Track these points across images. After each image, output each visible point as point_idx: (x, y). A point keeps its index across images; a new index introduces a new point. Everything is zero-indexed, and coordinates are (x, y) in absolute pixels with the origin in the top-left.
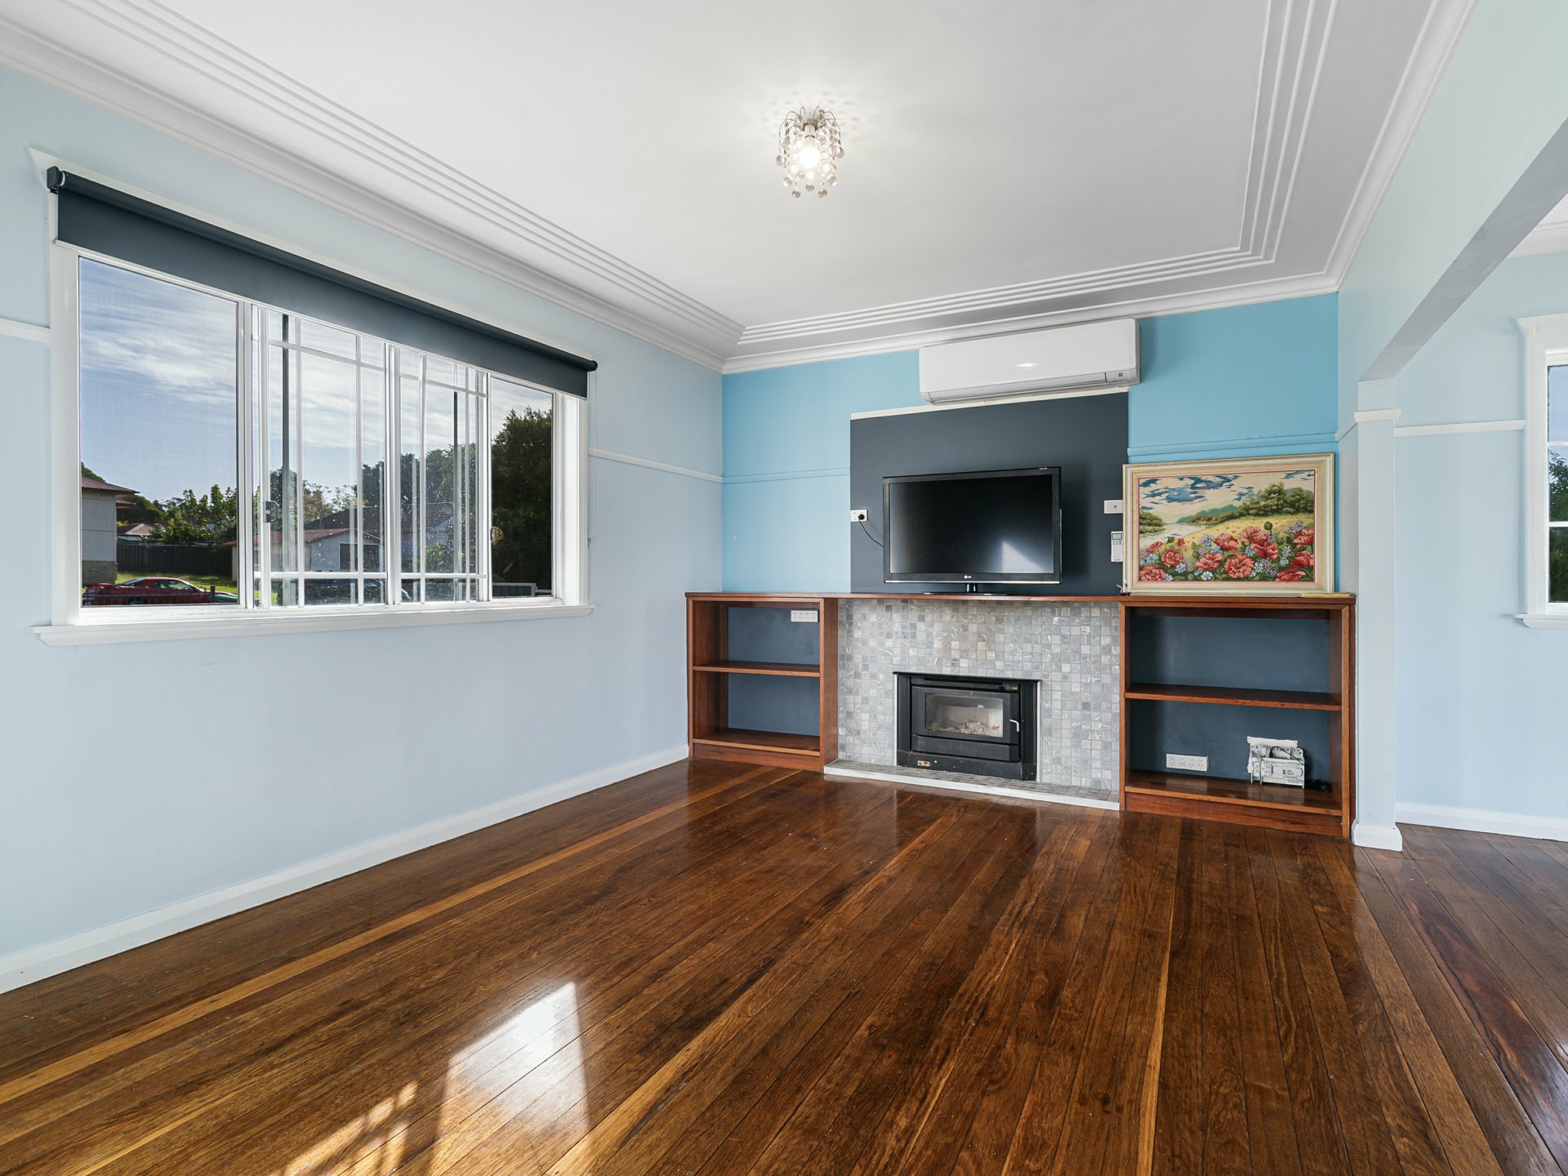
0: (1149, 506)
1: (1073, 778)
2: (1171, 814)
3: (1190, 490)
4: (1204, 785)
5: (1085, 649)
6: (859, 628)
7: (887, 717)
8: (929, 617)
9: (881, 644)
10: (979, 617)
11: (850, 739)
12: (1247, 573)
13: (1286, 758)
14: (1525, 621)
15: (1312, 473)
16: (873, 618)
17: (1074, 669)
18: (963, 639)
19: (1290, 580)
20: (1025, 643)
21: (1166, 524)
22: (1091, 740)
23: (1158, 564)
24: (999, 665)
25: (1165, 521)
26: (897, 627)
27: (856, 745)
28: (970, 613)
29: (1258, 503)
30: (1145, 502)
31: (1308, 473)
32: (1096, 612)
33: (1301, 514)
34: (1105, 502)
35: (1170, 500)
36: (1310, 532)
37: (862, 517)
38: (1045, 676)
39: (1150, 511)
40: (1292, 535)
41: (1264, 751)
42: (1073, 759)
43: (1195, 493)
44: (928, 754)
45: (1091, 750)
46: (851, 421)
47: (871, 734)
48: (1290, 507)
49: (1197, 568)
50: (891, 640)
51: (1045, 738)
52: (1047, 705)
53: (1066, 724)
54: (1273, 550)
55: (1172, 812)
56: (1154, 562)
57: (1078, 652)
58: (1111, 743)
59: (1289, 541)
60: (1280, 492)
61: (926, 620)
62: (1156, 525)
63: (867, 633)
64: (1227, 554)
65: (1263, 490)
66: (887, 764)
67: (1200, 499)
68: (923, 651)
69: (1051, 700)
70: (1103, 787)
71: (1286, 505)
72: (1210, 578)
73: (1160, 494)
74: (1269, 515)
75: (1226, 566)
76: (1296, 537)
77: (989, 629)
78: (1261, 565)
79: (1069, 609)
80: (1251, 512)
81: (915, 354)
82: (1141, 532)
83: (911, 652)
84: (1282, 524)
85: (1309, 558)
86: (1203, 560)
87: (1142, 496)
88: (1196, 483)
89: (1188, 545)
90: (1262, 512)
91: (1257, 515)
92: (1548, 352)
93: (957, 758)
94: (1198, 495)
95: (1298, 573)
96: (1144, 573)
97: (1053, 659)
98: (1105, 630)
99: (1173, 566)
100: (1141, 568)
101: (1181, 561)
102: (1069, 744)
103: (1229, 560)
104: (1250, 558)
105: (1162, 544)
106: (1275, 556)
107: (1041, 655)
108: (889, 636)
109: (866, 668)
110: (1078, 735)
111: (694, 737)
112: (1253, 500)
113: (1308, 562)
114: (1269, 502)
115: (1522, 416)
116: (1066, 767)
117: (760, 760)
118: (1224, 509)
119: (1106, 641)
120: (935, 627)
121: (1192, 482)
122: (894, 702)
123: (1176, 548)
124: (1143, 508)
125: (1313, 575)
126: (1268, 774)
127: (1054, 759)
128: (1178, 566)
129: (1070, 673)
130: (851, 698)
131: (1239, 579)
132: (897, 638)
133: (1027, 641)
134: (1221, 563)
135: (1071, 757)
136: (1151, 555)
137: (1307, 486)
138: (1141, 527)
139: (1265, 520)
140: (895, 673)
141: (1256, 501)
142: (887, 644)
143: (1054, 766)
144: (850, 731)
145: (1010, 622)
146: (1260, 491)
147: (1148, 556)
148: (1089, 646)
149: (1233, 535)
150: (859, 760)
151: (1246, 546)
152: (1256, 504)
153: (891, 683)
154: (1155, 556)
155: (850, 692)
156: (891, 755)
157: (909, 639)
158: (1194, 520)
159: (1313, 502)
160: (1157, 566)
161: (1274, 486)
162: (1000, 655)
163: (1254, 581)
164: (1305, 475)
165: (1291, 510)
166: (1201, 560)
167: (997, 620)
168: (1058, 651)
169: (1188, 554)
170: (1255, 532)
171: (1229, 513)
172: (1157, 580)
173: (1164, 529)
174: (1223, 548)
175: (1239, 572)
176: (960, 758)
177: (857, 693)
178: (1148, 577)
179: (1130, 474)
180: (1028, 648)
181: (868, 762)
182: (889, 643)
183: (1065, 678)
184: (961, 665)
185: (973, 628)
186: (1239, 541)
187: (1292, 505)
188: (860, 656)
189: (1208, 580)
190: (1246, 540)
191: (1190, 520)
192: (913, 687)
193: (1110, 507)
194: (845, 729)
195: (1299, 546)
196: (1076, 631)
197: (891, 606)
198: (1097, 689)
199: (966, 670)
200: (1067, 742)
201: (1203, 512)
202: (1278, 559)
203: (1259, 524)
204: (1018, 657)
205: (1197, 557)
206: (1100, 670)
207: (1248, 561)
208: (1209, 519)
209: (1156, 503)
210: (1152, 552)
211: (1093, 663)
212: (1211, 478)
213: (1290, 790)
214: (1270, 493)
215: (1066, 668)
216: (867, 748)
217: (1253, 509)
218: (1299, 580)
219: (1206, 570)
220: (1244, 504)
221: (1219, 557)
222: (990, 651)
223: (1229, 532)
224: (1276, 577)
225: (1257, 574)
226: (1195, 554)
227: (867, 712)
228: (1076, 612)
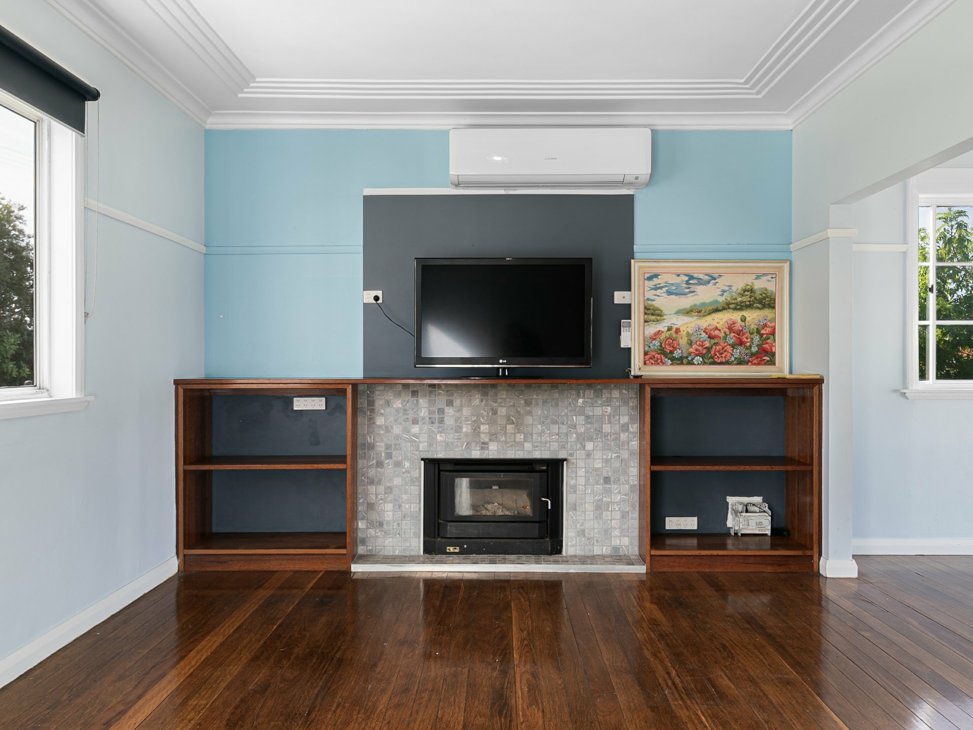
0: (652, 298)
1: (595, 548)
2: (687, 570)
3: (685, 286)
4: (694, 542)
5: (607, 428)
6: (382, 414)
7: (413, 505)
8: (457, 402)
9: (406, 431)
10: (508, 400)
11: (372, 532)
12: (728, 358)
13: (755, 512)
14: (907, 395)
15: (774, 276)
16: (398, 404)
17: (597, 446)
18: (492, 422)
19: (759, 364)
20: (552, 424)
21: (666, 315)
22: (611, 511)
23: (660, 350)
24: (528, 446)
25: (665, 311)
26: (424, 413)
27: (377, 537)
28: (499, 397)
29: (736, 299)
30: (650, 294)
31: (772, 276)
32: (616, 394)
33: (767, 309)
34: (616, 293)
35: (670, 293)
36: (773, 324)
37: (377, 298)
38: (571, 455)
39: (653, 303)
40: (761, 327)
41: (740, 508)
42: (596, 530)
43: (689, 288)
44: (456, 540)
45: (611, 520)
46: (364, 196)
47: (395, 524)
48: (759, 303)
49: (690, 354)
50: (417, 426)
51: (571, 513)
52: (572, 482)
53: (589, 498)
54: (747, 339)
55: (688, 568)
56: (656, 348)
57: (599, 431)
58: (628, 512)
59: (758, 331)
60: (752, 291)
61: (455, 404)
62: (658, 315)
63: (391, 419)
64: (713, 341)
65: (740, 288)
66: (413, 553)
67: (692, 294)
68: (452, 435)
69: (576, 476)
70: (621, 553)
71: (756, 302)
72: (700, 362)
73: (661, 288)
74: (744, 310)
75: (712, 352)
76: (763, 328)
77: (518, 412)
78: (738, 351)
79: (592, 391)
80: (731, 306)
81: (444, 135)
82: (646, 321)
83: (438, 437)
84: (753, 317)
85: (772, 346)
86: (695, 346)
87: (647, 289)
88: (689, 279)
89: (683, 333)
90: (739, 307)
91: (735, 309)
92: (921, 196)
93: (486, 541)
94: (691, 290)
95: (764, 358)
96: (649, 358)
97: (578, 438)
98: (624, 409)
99: (671, 352)
100: (646, 354)
101: (678, 347)
102: (591, 516)
103: (714, 347)
104: (729, 345)
105: (662, 332)
106: (748, 344)
107: (566, 435)
108: (415, 422)
109: (389, 456)
110: (600, 507)
111: (185, 547)
112: (732, 296)
113: (771, 349)
114: (744, 299)
115: (905, 242)
116: (589, 539)
117: (273, 566)
118: (711, 303)
119: (624, 419)
120: (464, 411)
121: (687, 278)
122: (420, 489)
123: (674, 335)
124: (648, 299)
125: (775, 360)
126: (746, 527)
127: (578, 532)
128: (675, 352)
129: (593, 450)
130: (372, 489)
131: (721, 363)
132: (424, 423)
133: (554, 422)
134: (708, 349)
135: (594, 528)
136: (654, 342)
137: (771, 287)
138: (646, 316)
139: (741, 313)
140: (422, 459)
141: (734, 297)
142: (413, 430)
143: (578, 539)
144: (371, 524)
145: (537, 404)
146: (737, 289)
147: (651, 342)
148: (610, 425)
149: (718, 325)
150: (382, 553)
151: (727, 335)
152: (734, 299)
153: (417, 471)
154: (657, 343)
155: (371, 482)
156: (417, 544)
157: (437, 425)
158: (688, 312)
159: (775, 300)
160: (659, 352)
161: (747, 285)
162: (528, 436)
163: (733, 365)
164: (769, 277)
165: (759, 306)
166: (693, 347)
167: (526, 402)
168: (583, 430)
169: (683, 341)
170: (734, 323)
171: (714, 307)
172: (658, 364)
173: (664, 319)
174: (711, 337)
175: (722, 357)
176: (490, 540)
177: (379, 482)
178: (652, 361)
179: (636, 268)
180: (555, 428)
181: (391, 554)
182: (415, 429)
183: (588, 455)
184: (490, 448)
185: (502, 411)
186: (722, 331)
187: (760, 302)
188: (382, 444)
189: (698, 364)
190: (727, 330)
191: (685, 312)
192: (442, 473)
193: (619, 297)
194: (365, 522)
195: (765, 336)
196: (598, 411)
197: (417, 391)
198: (617, 464)
199: (496, 453)
200: (590, 515)
201: (695, 305)
202: (750, 346)
203: (736, 316)
204: (545, 438)
205: (691, 344)
206: (618, 446)
207: (729, 348)
208: (699, 312)
209: (658, 296)
210: (655, 339)
211: (613, 440)
212: (701, 276)
213: (761, 537)
214: (745, 291)
215: (589, 446)
216: (391, 540)
217: (733, 304)
218: (765, 364)
219: (697, 355)
220: (726, 299)
221: (707, 344)
222: (518, 433)
223: (715, 323)
224: (749, 361)
225: (736, 358)
226: (689, 342)
227: (391, 502)
228: (598, 394)
